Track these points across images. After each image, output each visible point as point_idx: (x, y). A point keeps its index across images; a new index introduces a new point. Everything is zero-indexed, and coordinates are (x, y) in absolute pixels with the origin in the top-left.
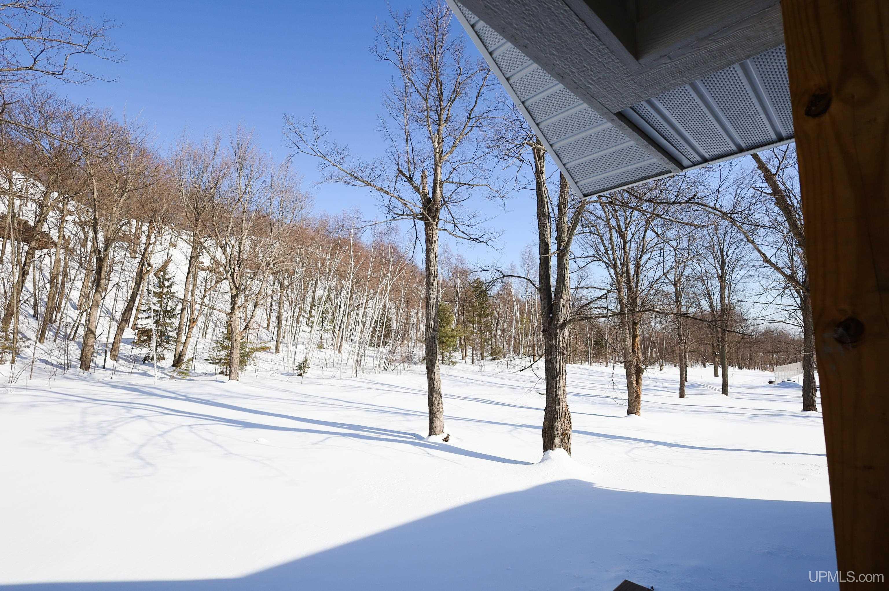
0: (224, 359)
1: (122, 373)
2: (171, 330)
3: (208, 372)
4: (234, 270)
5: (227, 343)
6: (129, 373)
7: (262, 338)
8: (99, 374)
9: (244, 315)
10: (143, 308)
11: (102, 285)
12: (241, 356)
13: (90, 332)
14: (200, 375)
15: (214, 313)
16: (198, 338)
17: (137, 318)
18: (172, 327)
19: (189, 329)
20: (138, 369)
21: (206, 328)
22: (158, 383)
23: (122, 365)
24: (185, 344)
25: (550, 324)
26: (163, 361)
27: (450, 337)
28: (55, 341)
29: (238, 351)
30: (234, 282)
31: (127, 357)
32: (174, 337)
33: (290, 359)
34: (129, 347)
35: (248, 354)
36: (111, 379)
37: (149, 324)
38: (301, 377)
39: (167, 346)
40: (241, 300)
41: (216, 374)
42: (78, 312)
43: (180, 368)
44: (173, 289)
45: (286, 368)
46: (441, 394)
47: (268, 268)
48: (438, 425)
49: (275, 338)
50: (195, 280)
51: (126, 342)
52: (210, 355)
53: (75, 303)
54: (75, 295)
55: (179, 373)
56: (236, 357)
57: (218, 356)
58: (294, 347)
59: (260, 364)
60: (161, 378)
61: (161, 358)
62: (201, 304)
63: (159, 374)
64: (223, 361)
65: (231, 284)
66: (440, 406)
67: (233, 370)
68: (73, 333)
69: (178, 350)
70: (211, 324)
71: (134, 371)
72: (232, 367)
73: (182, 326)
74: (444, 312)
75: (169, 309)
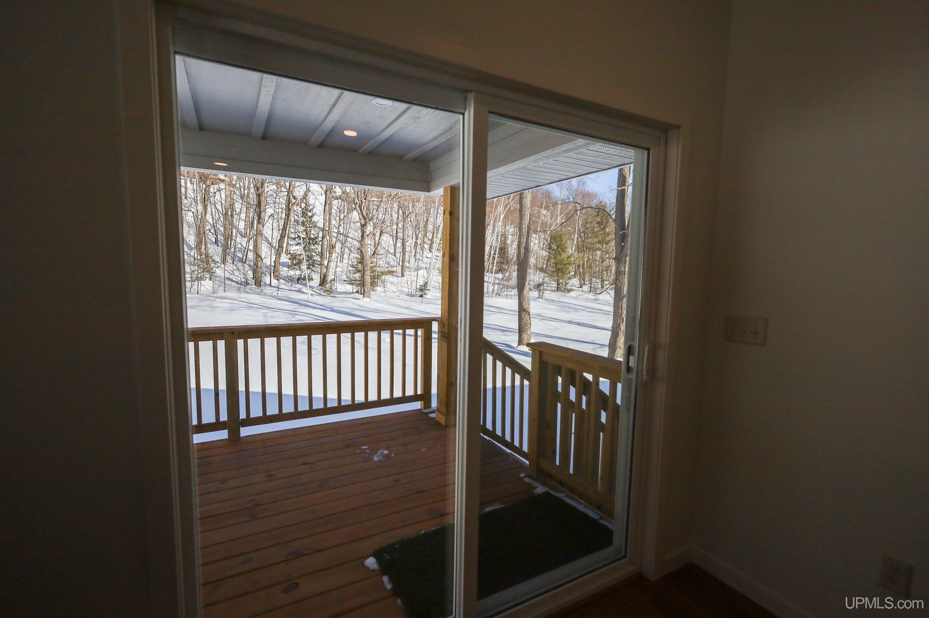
0: (359, 281)
1: (284, 290)
2: (315, 255)
3: (347, 291)
4: (362, 202)
5: (360, 266)
6: (289, 290)
7: (390, 263)
8: (268, 290)
9: (373, 241)
10: (293, 236)
11: (262, 218)
12: (371, 278)
13: (258, 256)
14: (341, 294)
15: (348, 240)
16: (337, 262)
17: (288, 243)
18: (316, 252)
19: (329, 254)
20: (295, 288)
21: (343, 253)
22: (311, 298)
23: (283, 284)
24: (327, 267)
25: (621, 252)
26: (312, 281)
27: (565, 264)
28: (233, 263)
29: (369, 274)
30: (362, 213)
31: (286, 277)
32: (319, 261)
33: (413, 282)
34: (286, 269)
35: (378, 277)
36: (278, 294)
37: (297, 249)
38: (421, 298)
39: (313, 269)
40: (369, 228)
41: (353, 293)
42: (246, 239)
43: (326, 287)
44: (315, 219)
45: (410, 290)
46: (529, 313)
47: (390, 199)
48: (526, 337)
49: (401, 263)
50: (330, 209)
51: (284, 265)
52: (347, 276)
53: (242, 232)
54: (242, 225)
55: (325, 291)
56: (368, 279)
57: (354, 278)
58: (416, 272)
59: (388, 285)
60: (312, 295)
61: (311, 279)
62: (337, 233)
63: (311, 292)
64: (358, 282)
65: (360, 215)
66: (528, 322)
67: (366, 289)
68: (245, 257)
69: (322, 272)
70: (347, 250)
71: (292, 288)
72: (365, 287)
73: (323, 251)
74: (561, 238)
75: (312, 236)
